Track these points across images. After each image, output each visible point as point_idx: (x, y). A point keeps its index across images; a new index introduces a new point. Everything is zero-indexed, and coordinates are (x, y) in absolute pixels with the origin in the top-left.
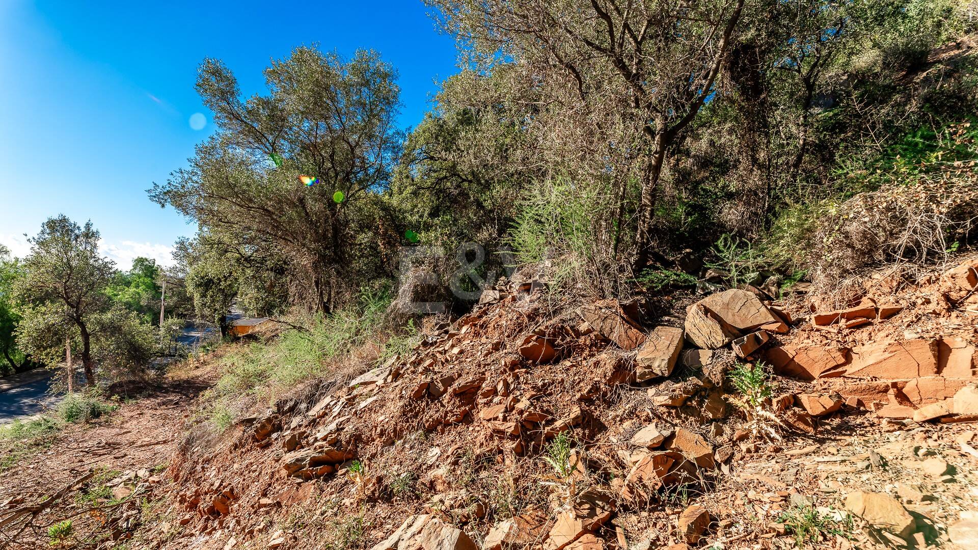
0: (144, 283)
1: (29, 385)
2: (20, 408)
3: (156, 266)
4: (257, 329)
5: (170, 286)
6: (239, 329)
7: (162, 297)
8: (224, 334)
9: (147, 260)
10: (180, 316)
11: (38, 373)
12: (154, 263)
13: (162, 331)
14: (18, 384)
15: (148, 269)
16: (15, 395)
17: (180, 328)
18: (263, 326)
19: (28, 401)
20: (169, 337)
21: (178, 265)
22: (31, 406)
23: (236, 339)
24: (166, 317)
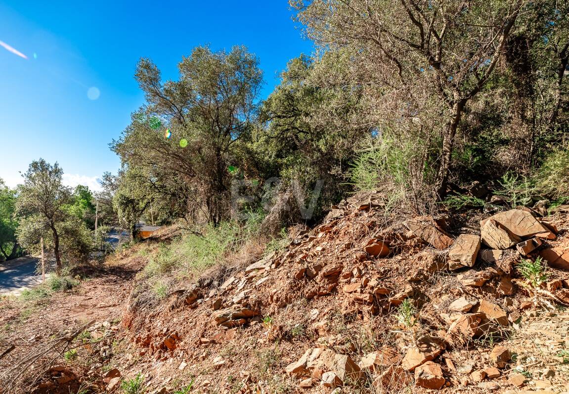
0: (82, 203)
1: (15, 268)
2: (12, 283)
3: (89, 191)
4: (155, 234)
5: (101, 204)
6: (144, 234)
7: (96, 212)
8: (134, 237)
9: (83, 187)
10: (107, 224)
11: (20, 261)
12: (88, 189)
13: (96, 235)
14: (9, 267)
15: (85, 194)
16: (8, 274)
17: (107, 232)
18: (158, 232)
19: (16, 278)
20: (101, 239)
21: (105, 191)
22: (19, 282)
23: (142, 240)
24: (99, 225)
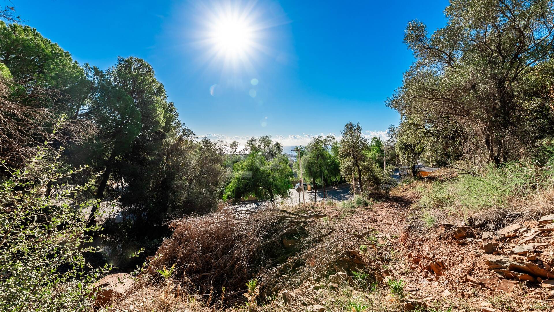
0: (376, 149)
4: (433, 174)
5: (388, 150)
6: (423, 174)
7: (385, 155)
8: (414, 176)
9: (377, 138)
10: (393, 165)
11: (344, 185)
12: (379, 139)
13: (385, 172)
14: (339, 188)
15: (378, 143)
16: (339, 192)
17: (393, 170)
18: (437, 172)
19: (342, 195)
20: (388, 175)
21: (390, 139)
22: (343, 197)
23: (421, 179)
24: (387, 165)
